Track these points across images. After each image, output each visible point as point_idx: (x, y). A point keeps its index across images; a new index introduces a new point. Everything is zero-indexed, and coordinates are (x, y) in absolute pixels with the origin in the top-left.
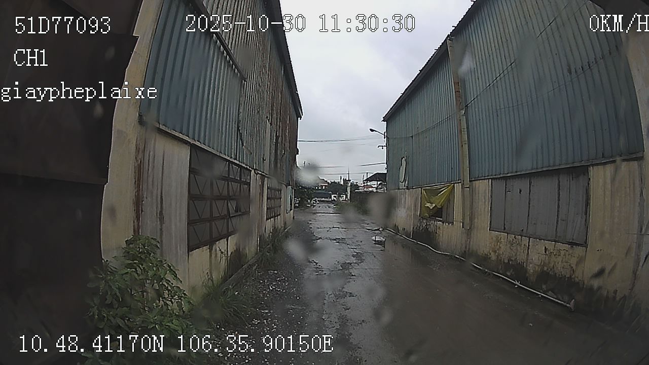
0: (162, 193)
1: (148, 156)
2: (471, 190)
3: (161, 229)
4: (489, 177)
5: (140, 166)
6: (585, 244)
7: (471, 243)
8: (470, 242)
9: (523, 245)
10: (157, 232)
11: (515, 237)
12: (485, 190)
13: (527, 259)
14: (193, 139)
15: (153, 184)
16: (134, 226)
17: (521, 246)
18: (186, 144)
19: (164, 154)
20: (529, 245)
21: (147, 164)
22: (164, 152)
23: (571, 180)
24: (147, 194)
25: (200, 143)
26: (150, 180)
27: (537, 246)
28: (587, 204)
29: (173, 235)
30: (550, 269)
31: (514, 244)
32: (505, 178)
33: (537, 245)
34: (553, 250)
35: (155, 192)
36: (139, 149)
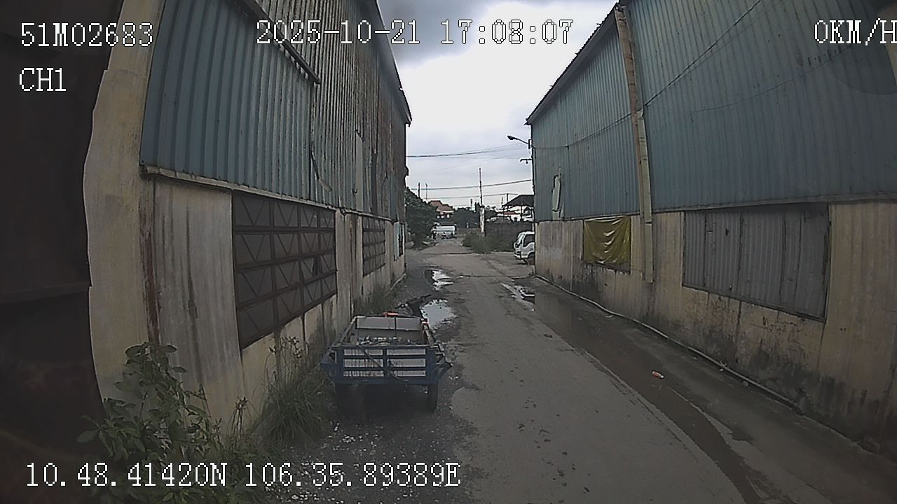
0: (189, 274)
1: (160, 222)
2: (655, 225)
3: (194, 327)
4: (681, 209)
5: (149, 242)
6: (822, 318)
7: (656, 303)
8: (654, 302)
9: (731, 311)
10: (187, 333)
11: (719, 298)
12: (675, 228)
13: (737, 333)
14: (235, 183)
15: (173, 265)
16: (149, 333)
17: (728, 312)
18: (225, 192)
19: (188, 214)
20: (740, 312)
21: (161, 236)
22: (188, 211)
23: (803, 222)
24: (165, 281)
25: (248, 186)
26: (169, 258)
27: (752, 315)
28: (827, 259)
29: (215, 329)
30: (770, 350)
31: (718, 309)
32: (705, 212)
33: (752, 312)
34: (775, 322)
35: (178, 274)
36: (145, 216)
